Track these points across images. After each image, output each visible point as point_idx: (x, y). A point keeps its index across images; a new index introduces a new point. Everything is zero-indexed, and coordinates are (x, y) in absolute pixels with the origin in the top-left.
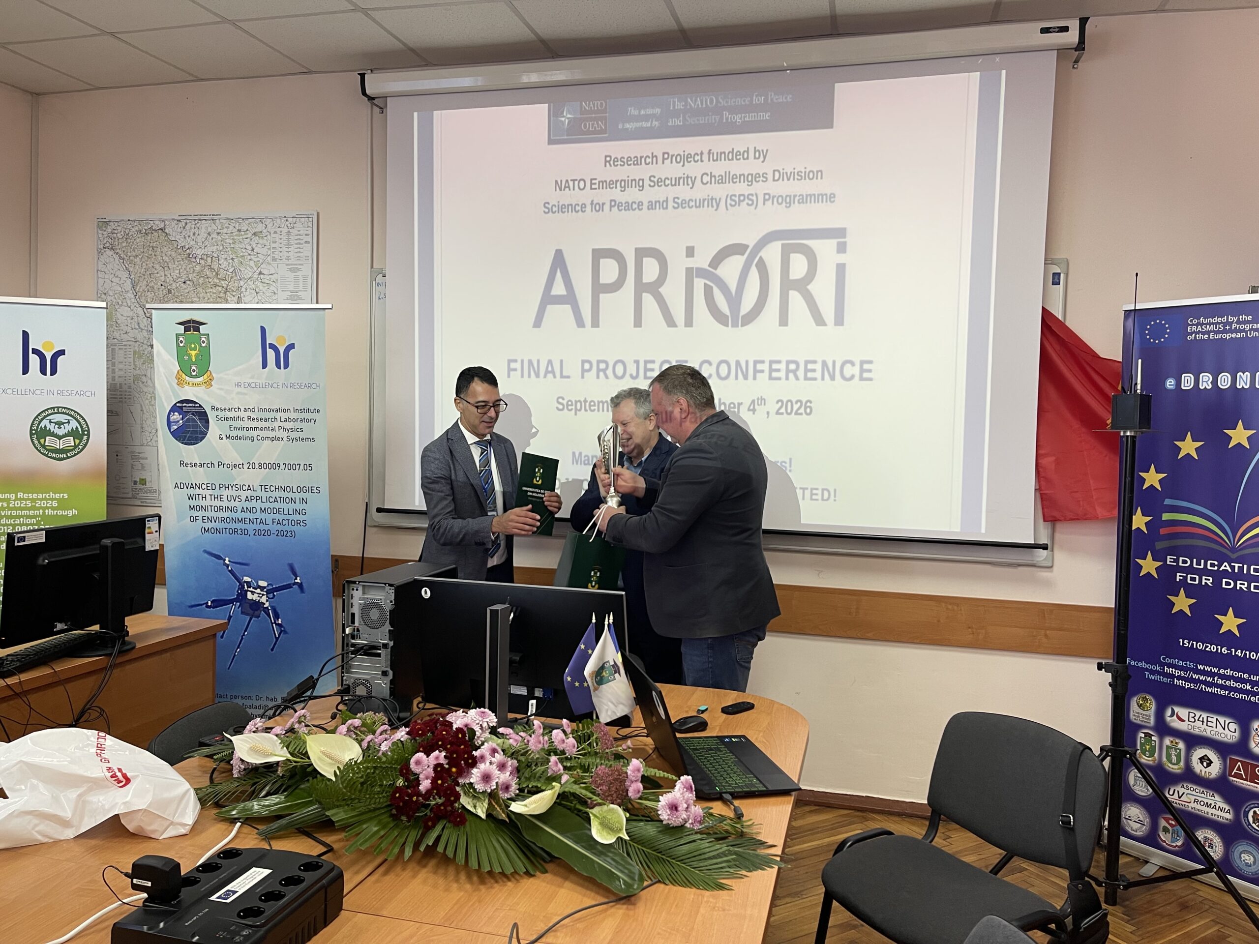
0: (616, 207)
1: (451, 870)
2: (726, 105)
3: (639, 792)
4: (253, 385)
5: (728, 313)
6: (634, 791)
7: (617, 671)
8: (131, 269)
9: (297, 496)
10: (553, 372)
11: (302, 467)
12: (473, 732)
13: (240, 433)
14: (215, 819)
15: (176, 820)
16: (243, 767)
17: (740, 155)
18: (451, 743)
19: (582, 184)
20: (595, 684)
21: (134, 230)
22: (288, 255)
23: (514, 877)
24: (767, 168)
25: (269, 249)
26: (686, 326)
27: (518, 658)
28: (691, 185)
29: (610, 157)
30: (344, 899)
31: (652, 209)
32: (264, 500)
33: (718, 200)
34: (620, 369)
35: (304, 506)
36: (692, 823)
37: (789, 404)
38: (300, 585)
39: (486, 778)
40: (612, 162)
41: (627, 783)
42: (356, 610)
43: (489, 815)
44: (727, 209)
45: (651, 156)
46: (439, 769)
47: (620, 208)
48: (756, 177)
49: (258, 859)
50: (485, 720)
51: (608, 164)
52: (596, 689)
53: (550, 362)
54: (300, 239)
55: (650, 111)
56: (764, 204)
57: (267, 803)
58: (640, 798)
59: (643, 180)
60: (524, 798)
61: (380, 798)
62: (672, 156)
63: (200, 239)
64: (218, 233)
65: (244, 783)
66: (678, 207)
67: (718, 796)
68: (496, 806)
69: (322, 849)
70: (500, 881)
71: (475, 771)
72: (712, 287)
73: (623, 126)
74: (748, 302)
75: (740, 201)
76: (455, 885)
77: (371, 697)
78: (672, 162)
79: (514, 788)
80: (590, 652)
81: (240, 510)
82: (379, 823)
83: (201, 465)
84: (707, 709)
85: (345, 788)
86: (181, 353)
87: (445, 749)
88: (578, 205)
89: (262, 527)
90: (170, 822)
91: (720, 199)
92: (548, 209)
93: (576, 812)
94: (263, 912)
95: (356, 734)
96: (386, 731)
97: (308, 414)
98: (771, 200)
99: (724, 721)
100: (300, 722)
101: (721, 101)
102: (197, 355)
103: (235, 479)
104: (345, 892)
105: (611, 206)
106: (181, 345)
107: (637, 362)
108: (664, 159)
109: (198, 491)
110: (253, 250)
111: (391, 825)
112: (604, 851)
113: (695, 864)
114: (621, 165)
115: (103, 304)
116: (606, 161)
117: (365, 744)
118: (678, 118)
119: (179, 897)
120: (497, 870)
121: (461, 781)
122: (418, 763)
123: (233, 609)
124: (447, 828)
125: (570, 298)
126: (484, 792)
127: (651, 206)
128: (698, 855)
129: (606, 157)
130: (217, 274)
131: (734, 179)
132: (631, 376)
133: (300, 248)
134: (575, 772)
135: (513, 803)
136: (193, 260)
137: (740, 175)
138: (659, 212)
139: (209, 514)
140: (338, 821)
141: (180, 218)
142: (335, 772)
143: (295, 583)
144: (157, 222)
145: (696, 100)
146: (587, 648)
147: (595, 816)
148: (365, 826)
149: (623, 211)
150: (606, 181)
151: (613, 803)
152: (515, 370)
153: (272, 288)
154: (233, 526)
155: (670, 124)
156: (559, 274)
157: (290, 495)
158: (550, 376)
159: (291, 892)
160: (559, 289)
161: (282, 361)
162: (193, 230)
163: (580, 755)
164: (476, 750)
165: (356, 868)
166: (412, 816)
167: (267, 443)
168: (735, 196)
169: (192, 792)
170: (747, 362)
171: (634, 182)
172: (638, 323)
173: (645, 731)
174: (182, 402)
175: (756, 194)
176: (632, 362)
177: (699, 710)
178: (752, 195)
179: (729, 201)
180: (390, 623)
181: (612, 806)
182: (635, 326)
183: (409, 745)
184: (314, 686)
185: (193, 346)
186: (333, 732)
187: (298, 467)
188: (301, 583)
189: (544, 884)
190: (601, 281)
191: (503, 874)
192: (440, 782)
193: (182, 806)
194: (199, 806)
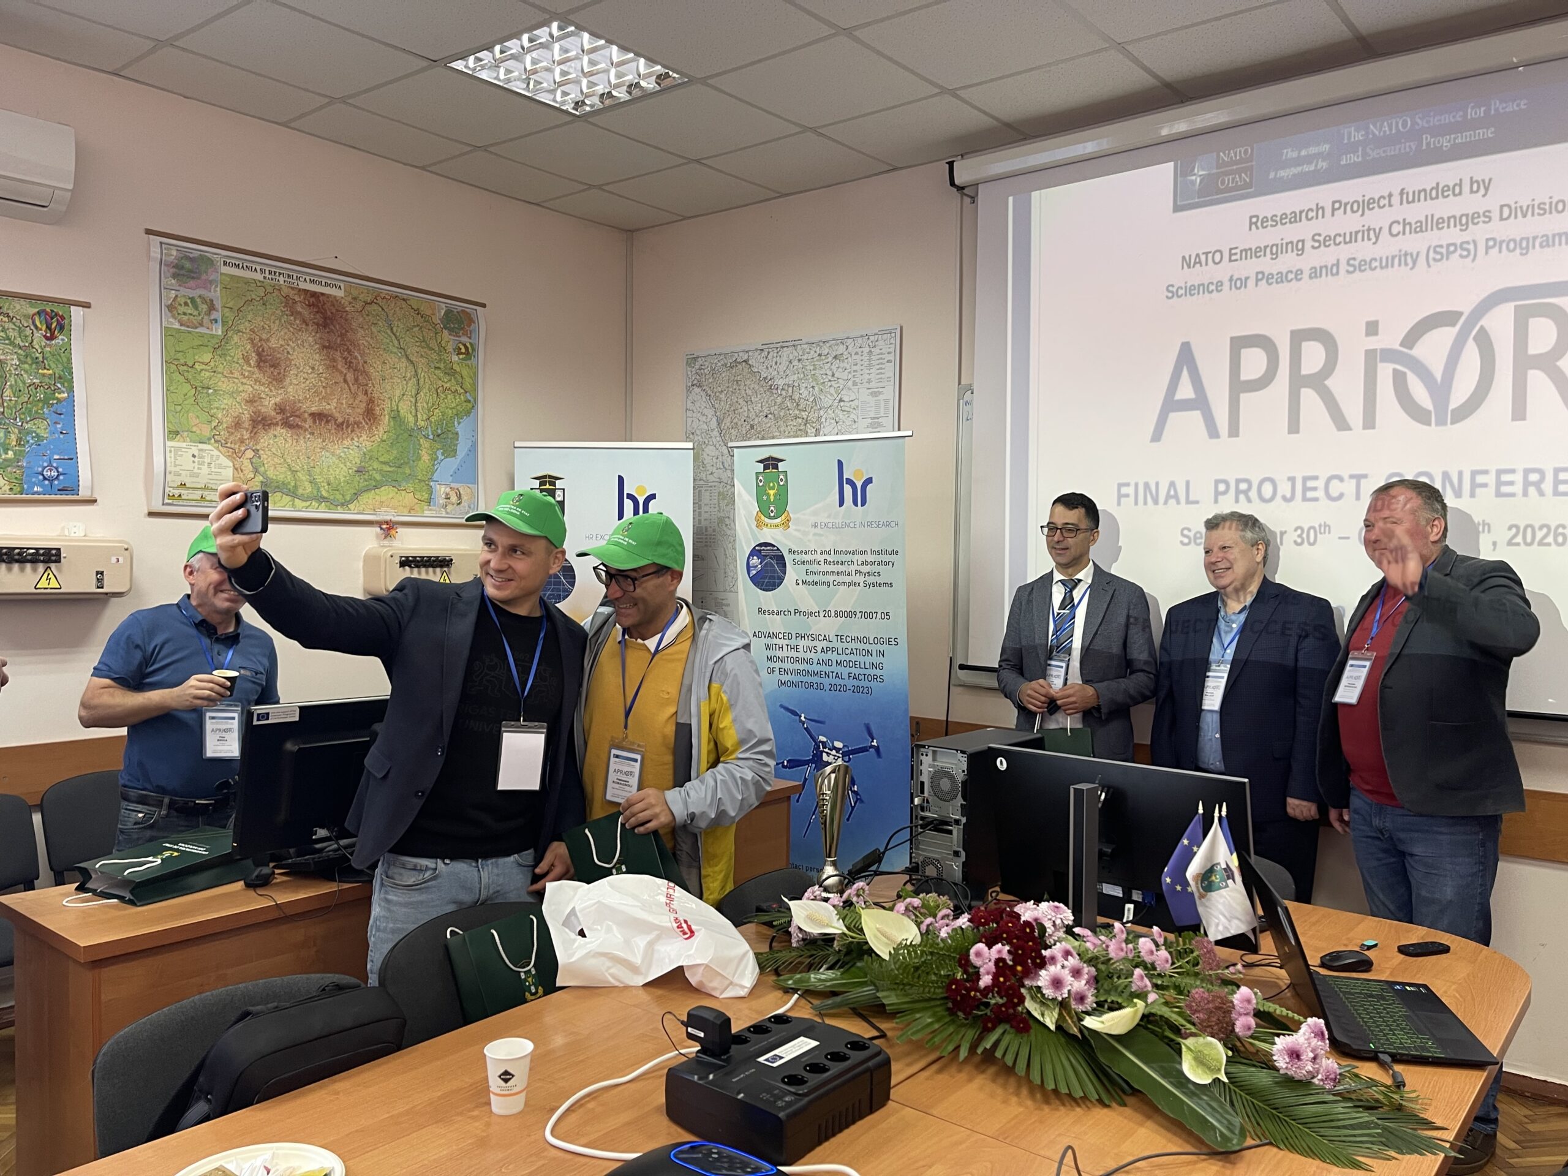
0: (1264, 281)
1: (1012, 1081)
2: (1426, 125)
3: (1249, 1029)
4: (830, 525)
5: (1430, 407)
6: (1244, 1026)
7: (1231, 876)
8: (717, 406)
9: (874, 648)
10: (1176, 497)
11: (879, 616)
12: (1043, 929)
13: (816, 578)
14: (773, 987)
15: (736, 980)
16: (801, 936)
17: (1449, 190)
18: (1017, 938)
19: (1217, 259)
20: (1201, 890)
21: (719, 364)
22: (868, 377)
23: (1084, 1103)
24: (1491, 203)
25: (850, 372)
26: (1365, 428)
27: (1110, 851)
28: (1374, 240)
29: (1257, 217)
30: (892, 1091)
31: (1316, 277)
32: (840, 652)
33: (1414, 256)
34: (1267, 491)
35: (881, 659)
36: (1322, 1080)
37: (1529, 530)
38: (877, 749)
39: (1057, 983)
40: (1259, 224)
41: (1233, 1015)
42: (925, 778)
43: (1059, 1027)
44: (1429, 265)
45: (1314, 208)
46: (1001, 964)
47: (1270, 281)
48: (1473, 218)
49: (807, 1030)
50: (1059, 916)
51: (1253, 227)
52: (1202, 896)
53: (1172, 484)
54: (881, 359)
55: (1313, 150)
56: (1487, 253)
57: (823, 977)
58: (1252, 1037)
59: (1303, 241)
60: (1101, 1014)
61: (935, 988)
62: (1346, 204)
63: (782, 368)
64: (799, 360)
65: (802, 953)
66: (1355, 270)
67: (1372, 1055)
68: (1067, 1018)
69: (876, 1033)
70: (1067, 1104)
71: (1043, 973)
72: (1405, 374)
73: (1276, 174)
74: (1461, 391)
75: (1449, 253)
76: (1014, 1099)
77: (942, 880)
78: (1345, 213)
79: (1090, 1000)
80: (1195, 849)
81: (815, 663)
82: (934, 1015)
83: (778, 613)
84: (1376, 945)
85: (898, 970)
86: (760, 492)
87: (1009, 943)
88: (1212, 283)
89: (838, 681)
90: (727, 982)
91: (1418, 253)
92: (1173, 293)
93: (1166, 1041)
94: (806, 1082)
95: (915, 914)
96: (948, 916)
97: (887, 555)
98: (1497, 248)
99: (1400, 964)
100: (858, 896)
101: (1419, 121)
102: (775, 495)
103: (810, 628)
104: (893, 1083)
105: (1257, 280)
106: (761, 484)
107: (1292, 480)
108: (1334, 210)
109: (775, 641)
110: (833, 375)
111: (947, 1019)
112: (1198, 1092)
113: (1323, 1131)
114: (1272, 226)
115: (690, 445)
116: (1251, 223)
117: (924, 927)
118: (1355, 152)
119: (728, 1052)
120: (1064, 1090)
121: (1027, 982)
122: (978, 954)
123: (808, 770)
124: (1009, 1033)
125: (1201, 403)
126: (1054, 1000)
127: (1315, 273)
128: (1329, 1120)
129: (1251, 217)
130: (798, 405)
131: (1439, 223)
132: (1284, 498)
133: (881, 368)
134: (1167, 993)
135: (1087, 1017)
136: (775, 391)
137: (1449, 218)
138: (1326, 280)
139: (787, 666)
140: (889, 1005)
141: (764, 347)
142: (890, 952)
143: (872, 747)
144: (741, 354)
145: (1382, 126)
146: (1191, 845)
147: (1188, 1048)
148: (918, 1016)
149: (1274, 284)
150: (1251, 249)
151: (1213, 1037)
152: (1127, 496)
153: (853, 416)
154: (809, 679)
155: (1343, 162)
156: (1185, 373)
157: (867, 647)
158: (1172, 502)
159: (836, 1068)
160: (1185, 391)
161: (860, 498)
162: (775, 360)
163: (1177, 973)
164: (1045, 949)
165: (908, 1060)
166: (970, 1013)
167: (842, 588)
168: (1441, 246)
169: (751, 955)
170: (1460, 474)
171: (1290, 245)
172: (1294, 427)
173: (1278, 961)
174: (760, 545)
175: (1475, 242)
176: (1286, 478)
177: (1363, 945)
178: (1468, 243)
179: (1431, 254)
180: (962, 797)
181: (1210, 1039)
182: (1290, 432)
183: (970, 933)
184: (880, 860)
185: (771, 485)
186: (891, 909)
187: (875, 615)
188: (878, 747)
189: (1121, 1119)
190: (1243, 377)
191: (1070, 1095)
192: (1001, 979)
193: (741, 967)
194: (757, 970)
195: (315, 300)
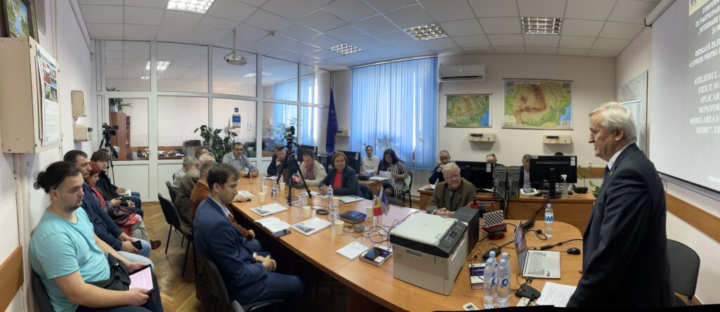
195: (534, 86)
